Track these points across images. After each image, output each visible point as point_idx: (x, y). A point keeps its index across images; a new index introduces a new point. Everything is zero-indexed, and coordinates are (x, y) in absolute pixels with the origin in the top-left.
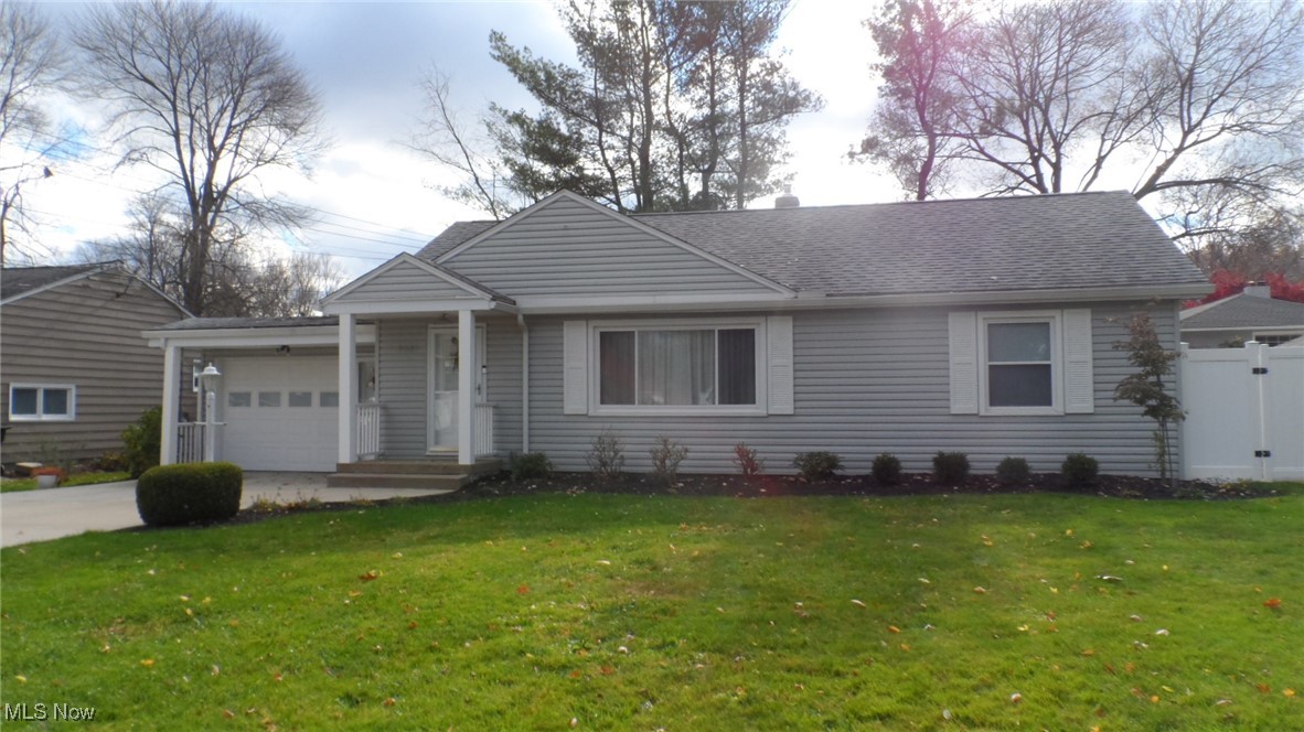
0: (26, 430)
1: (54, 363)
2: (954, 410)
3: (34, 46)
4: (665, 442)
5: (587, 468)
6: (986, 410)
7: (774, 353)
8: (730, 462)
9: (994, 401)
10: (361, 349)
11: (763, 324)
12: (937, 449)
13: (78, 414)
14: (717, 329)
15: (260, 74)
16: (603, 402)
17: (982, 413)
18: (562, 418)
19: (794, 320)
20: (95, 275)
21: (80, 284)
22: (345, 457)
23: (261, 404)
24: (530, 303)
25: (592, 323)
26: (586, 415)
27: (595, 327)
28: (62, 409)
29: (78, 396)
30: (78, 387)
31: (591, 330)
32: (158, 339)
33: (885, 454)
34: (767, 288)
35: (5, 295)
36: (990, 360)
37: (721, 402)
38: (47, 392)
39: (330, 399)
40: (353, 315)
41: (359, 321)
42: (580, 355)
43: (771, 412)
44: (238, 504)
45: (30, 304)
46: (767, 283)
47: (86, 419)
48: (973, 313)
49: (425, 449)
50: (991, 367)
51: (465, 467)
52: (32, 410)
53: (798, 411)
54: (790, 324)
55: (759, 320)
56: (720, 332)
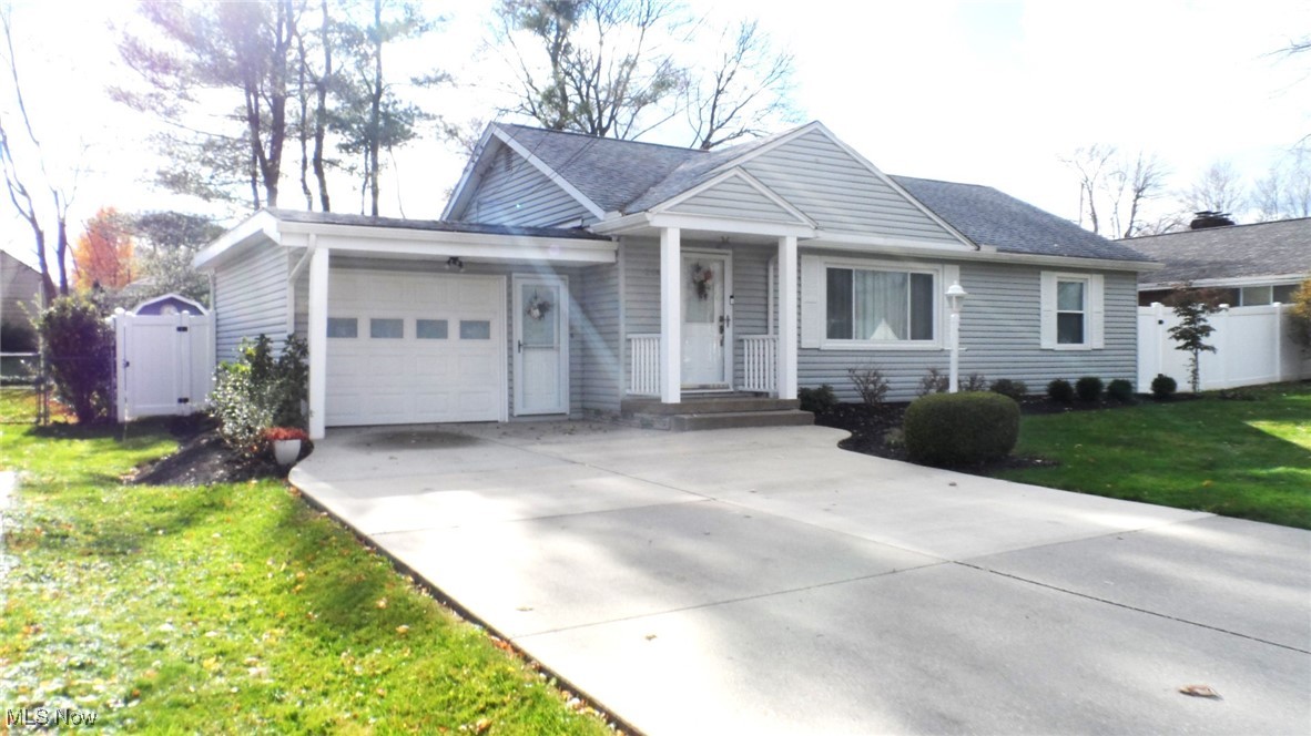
2: (1043, 346)
6: (1057, 346)
9: (1060, 340)
11: (938, 272)
14: (910, 271)
16: (829, 337)
17: (1056, 349)
19: (960, 268)
23: (373, 335)
25: (826, 258)
26: (820, 349)
27: (825, 263)
31: (823, 266)
34: (959, 241)
36: (1059, 309)
37: (913, 338)
40: (683, 231)
42: (815, 290)
43: (945, 347)
46: (958, 236)
48: (1052, 273)
50: (1058, 314)
53: (960, 345)
54: (959, 274)
55: (938, 266)
56: (912, 274)
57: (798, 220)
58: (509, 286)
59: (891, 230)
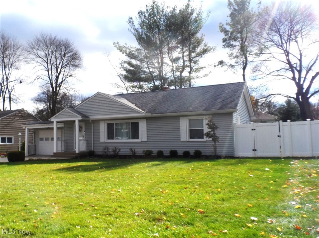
0: (4, 146)
1: (9, 132)
2: (181, 140)
3: (18, 51)
4: (116, 147)
5: (102, 154)
6: (189, 140)
7: (143, 127)
8: (129, 153)
9: (191, 138)
10: (58, 128)
11: (140, 121)
12: (170, 149)
13: (14, 143)
14: (131, 122)
15: (68, 53)
16: (108, 139)
17: (188, 141)
18: (99, 143)
19: (147, 120)
20: (18, 112)
21: (14, 114)
22: (55, 151)
24: (93, 117)
25: (106, 121)
26: (104, 142)
27: (106, 122)
28: (11, 142)
29: (14, 139)
30: (14, 137)
31: (105, 123)
32: (24, 127)
33: (160, 150)
35: (1, 117)
36: (190, 128)
37: (132, 139)
38: (8, 138)
39: (52, 139)
40: (56, 121)
41: (58, 122)
42: (103, 129)
43: (142, 141)
44: (24, 160)
45: (4, 119)
47: (16, 144)
48: (185, 117)
49: (73, 150)
50: (190, 130)
51: (77, 153)
52: (5, 142)
53: (148, 141)
54: (146, 121)
55: (140, 120)
56: (132, 123)
57: (78, 116)
58: (62, 131)
59: (119, 113)
